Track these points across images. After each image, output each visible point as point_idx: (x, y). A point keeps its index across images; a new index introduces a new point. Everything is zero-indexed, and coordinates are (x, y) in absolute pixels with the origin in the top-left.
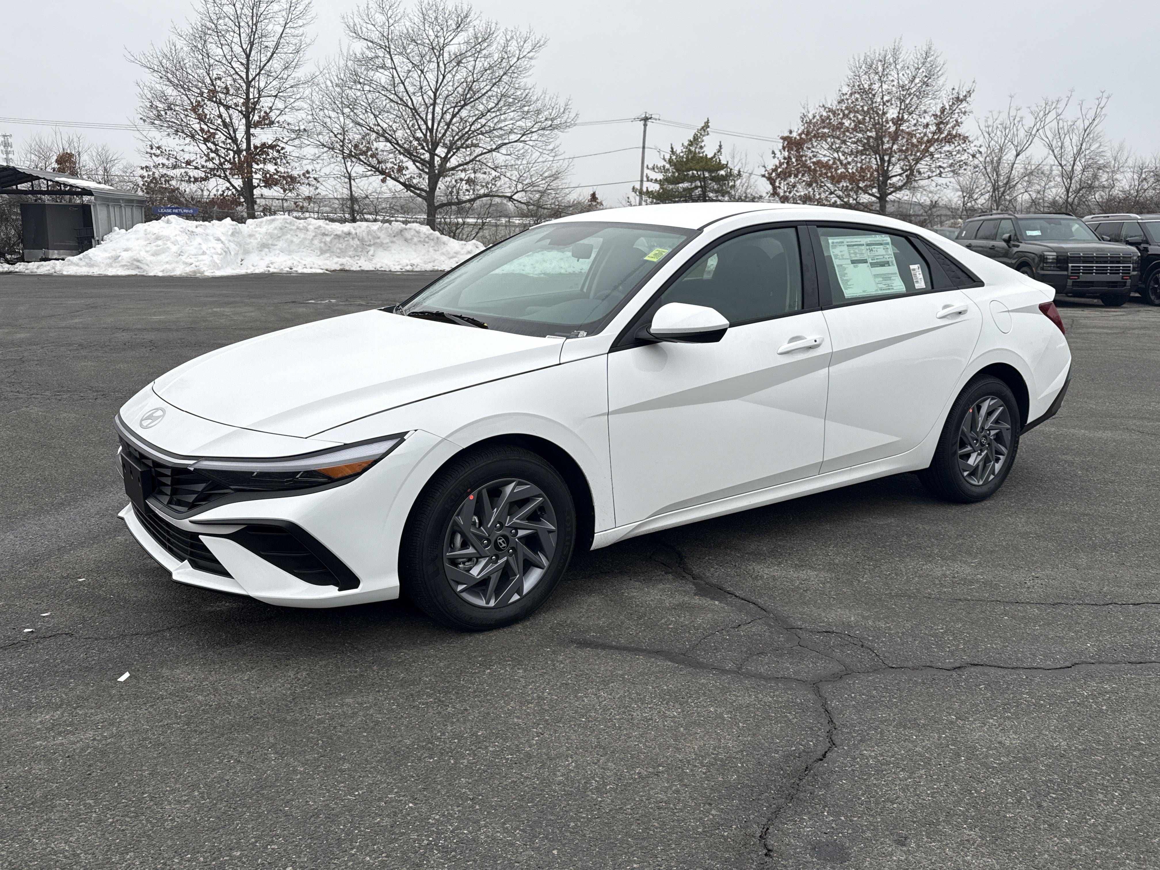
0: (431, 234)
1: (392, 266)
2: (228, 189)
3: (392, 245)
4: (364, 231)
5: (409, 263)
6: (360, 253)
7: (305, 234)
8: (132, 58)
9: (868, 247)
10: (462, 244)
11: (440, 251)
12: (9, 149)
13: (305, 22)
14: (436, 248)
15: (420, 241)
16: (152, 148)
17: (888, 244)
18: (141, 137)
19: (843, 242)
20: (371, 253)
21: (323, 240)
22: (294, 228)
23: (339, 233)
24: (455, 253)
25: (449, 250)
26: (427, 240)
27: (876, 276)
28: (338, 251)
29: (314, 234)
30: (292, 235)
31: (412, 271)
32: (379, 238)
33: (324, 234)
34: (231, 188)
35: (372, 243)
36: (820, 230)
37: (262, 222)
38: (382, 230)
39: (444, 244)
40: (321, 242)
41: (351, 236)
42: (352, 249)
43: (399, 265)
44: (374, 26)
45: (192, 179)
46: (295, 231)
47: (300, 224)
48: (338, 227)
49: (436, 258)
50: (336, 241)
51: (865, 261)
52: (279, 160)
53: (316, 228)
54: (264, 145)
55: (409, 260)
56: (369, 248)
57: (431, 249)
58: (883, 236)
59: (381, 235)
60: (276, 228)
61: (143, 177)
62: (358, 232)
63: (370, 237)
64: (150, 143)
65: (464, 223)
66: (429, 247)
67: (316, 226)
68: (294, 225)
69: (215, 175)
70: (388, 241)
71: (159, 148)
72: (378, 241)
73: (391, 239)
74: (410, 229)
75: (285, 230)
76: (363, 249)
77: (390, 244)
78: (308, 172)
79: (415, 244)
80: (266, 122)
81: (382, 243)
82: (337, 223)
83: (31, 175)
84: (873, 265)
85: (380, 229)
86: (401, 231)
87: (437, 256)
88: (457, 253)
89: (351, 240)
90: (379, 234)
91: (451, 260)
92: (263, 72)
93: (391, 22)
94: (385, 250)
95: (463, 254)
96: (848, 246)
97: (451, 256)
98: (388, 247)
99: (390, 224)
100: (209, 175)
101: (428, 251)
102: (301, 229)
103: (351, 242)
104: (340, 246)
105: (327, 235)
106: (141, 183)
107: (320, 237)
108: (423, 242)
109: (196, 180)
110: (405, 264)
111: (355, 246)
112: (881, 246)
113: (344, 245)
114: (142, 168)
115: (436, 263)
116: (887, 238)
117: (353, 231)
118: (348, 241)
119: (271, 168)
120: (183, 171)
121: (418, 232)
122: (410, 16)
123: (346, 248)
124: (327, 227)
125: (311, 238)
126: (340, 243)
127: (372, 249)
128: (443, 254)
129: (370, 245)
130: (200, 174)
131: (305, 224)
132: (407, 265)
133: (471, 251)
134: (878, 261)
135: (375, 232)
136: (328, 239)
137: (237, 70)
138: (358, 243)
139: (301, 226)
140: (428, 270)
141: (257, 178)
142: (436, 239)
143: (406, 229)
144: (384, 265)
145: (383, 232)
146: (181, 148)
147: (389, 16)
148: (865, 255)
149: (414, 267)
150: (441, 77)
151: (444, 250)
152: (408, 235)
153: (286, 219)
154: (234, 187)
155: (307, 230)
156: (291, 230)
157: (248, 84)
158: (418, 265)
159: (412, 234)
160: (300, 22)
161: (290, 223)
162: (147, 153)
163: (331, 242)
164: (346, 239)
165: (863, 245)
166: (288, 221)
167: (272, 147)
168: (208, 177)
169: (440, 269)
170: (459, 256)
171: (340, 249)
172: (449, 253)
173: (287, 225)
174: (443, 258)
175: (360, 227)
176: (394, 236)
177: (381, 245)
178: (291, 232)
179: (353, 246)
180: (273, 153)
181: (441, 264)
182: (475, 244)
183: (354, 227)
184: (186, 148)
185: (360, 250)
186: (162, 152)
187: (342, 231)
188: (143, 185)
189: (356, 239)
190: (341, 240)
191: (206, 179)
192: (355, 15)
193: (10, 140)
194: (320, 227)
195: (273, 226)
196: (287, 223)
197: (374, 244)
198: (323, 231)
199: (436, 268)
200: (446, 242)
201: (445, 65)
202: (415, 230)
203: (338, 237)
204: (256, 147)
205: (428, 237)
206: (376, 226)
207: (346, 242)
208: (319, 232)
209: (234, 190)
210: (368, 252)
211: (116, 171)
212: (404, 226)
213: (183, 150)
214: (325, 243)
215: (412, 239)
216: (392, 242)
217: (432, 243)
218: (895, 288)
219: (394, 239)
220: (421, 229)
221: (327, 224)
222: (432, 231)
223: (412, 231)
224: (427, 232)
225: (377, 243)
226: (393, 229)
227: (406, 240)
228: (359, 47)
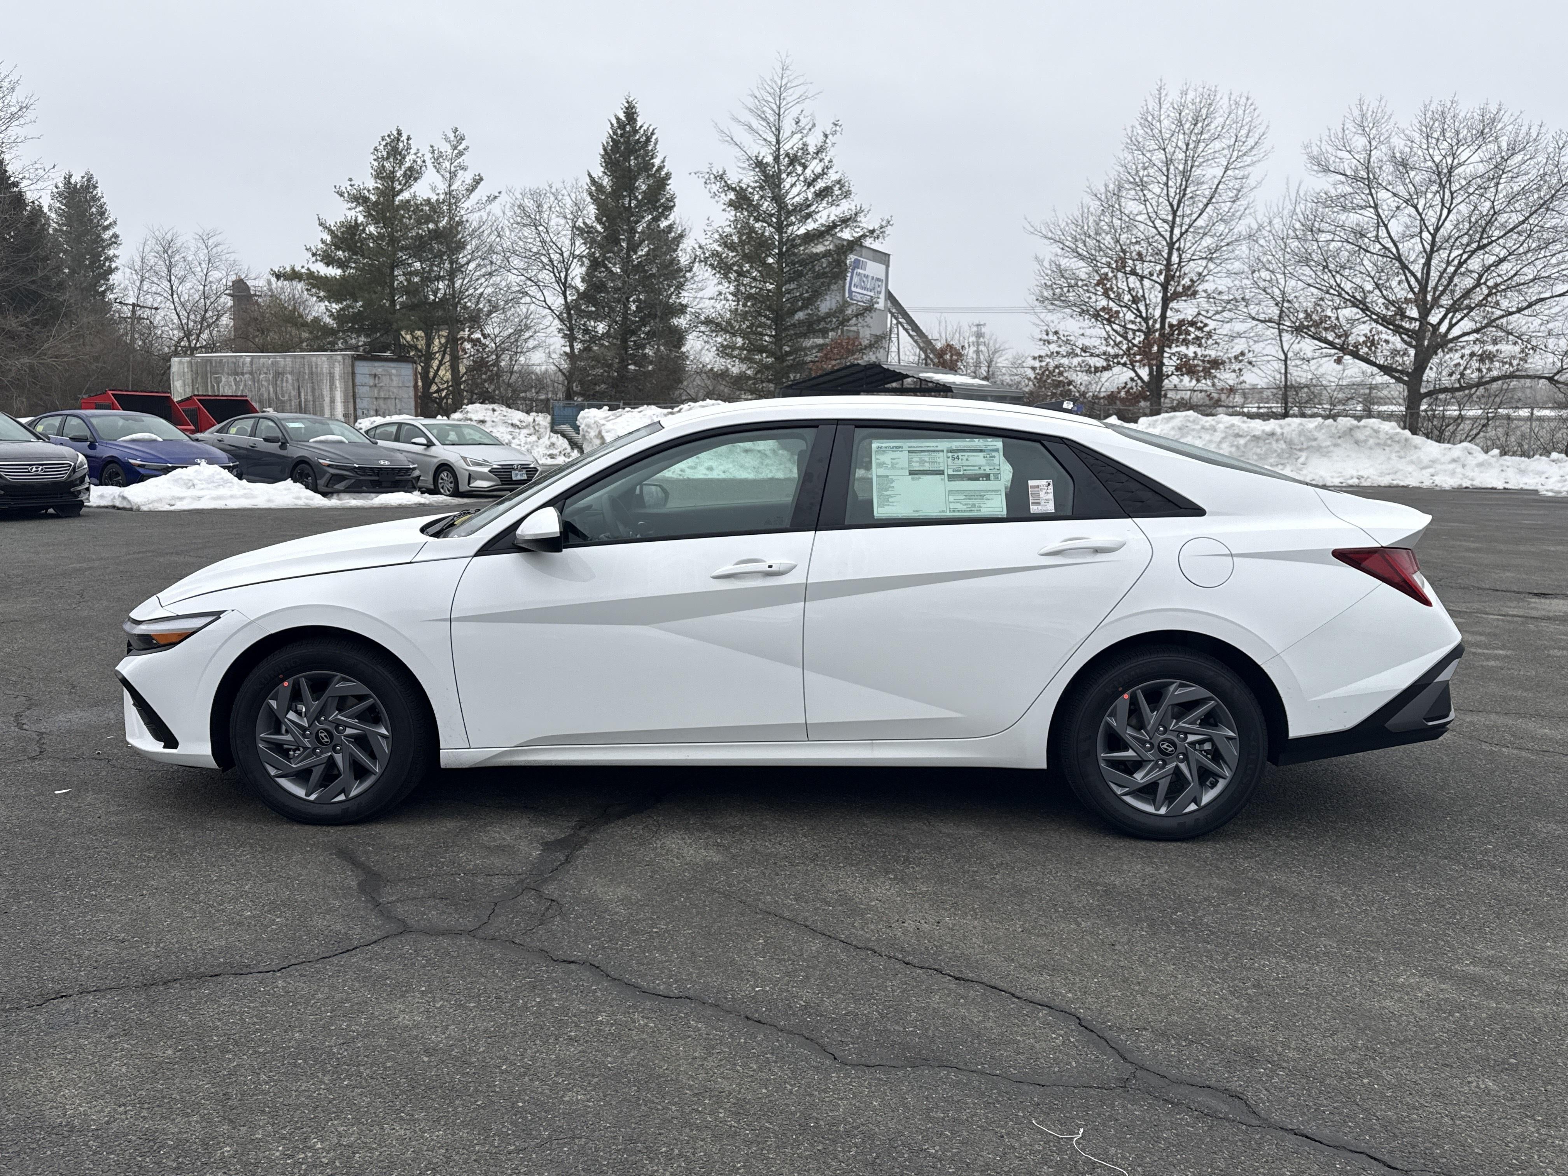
0: (1397, 434)
1: (1329, 478)
2: (1132, 379)
3: (1336, 449)
4: (1294, 430)
5: (1355, 474)
6: (1286, 461)
7: (1212, 435)
8: (1032, 230)
9: (950, 455)
10: (1445, 449)
11: (1408, 459)
12: (982, 339)
13: (1255, 159)
14: (1402, 454)
15: (1378, 444)
16: (1047, 334)
17: (997, 450)
18: (1038, 322)
19: (901, 447)
20: (1302, 460)
21: (1236, 443)
22: (1198, 427)
23: (1257, 433)
24: (1431, 461)
25: (1422, 457)
26: (1389, 442)
27: (951, 492)
28: (1255, 457)
29: (1223, 435)
30: (1194, 437)
31: (1358, 486)
32: (1315, 440)
33: (1238, 435)
34: (1136, 378)
35: (1305, 446)
36: (860, 432)
37: (1156, 421)
38: (1322, 429)
39: (1416, 447)
40: (1232, 446)
41: (1275, 438)
42: (1275, 455)
43: (1339, 477)
44: (1350, 152)
45: (1093, 369)
46: (1199, 431)
47: (1207, 422)
48: (1258, 426)
49: (1401, 468)
50: (1253, 444)
51: (941, 473)
52: (1203, 341)
53: (1227, 428)
54: (1181, 323)
55: (1358, 471)
56: (1299, 453)
57: (1393, 456)
58: (989, 440)
59: (1319, 435)
60: (1173, 428)
61: (1034, 369)
62: (1285, 431)
63: (1302, 439)
64: (1045, 328)
65: (1461, 418)
66: (1391, 452)
67: (1227, 425)
68: (1198, 424)
69: (1119, 363)
70: (1329, 443)
71: (1056, 333)
72: (1314, 443)
73: (1334, 441)
74: (1365, 427)
75: (1185, 431)
76: (1291, 455)
77: (1332, 448)
78: (1242, 354)
79: (1371, 448)
80: (1190, 292)
81: (1321, 447)
82: (1258, 421)
83: (900, 373)
84: (951, 478)
85: (1319, 427)
86: (1351, 430)
87: (1401, 465)
88: (1434, 461)
89: (1274, 442)
90: (1316, 434)
91: (1424, 472)
92: (1191, 230)
93: (1374, 143)
94: (1324, 456)
95: (1442, 464)
96: (909, 452)
97: (1423, 465)
98: (1329, 452)
99: (1335, 421)
100: (1111, 363)
101: (1389, 458)
102: (1207, 429)
103: (1275, 445)
104: (1259, 450)
105: (1241, 436)
106: (1032, 376)
107: (1232, 438)
108: (1382, 445)
109: (1097, 370)
110: (1348, 477)
111: (1279, 451)
112: (981, 454)
113: (1264, 449)
114: (1034, 358)
115: (1399, 475)
116: (998, 444)
117: (1279, 431)
118: (1269, 443)
119: (1191, 351)
120: (1080, 359)
121: (1377, 431)
122: (1407, 132)
123: (1266, 454)
124: (1244, 426)
125: (1218, 439)
126: (1258, 447)
127: (1304, 455)
128: (1412, 462)
129: (1301, 450)
130: (1100, 362)
131: (1214, 423)
132: (1352, 478)
133: (1459, 458)
134: (967, 472)
135: (1310, 432)
136: (1242, 441)
137: (1160, 229)
138: (1284, 446)
139: (1207, 425)
140: (1382, 484)
141: (1170, 364)
142: (1403, 441)
143: (1358, 427)
144: (1317, 478)
145: (1323, 431)
146: (1081, 332)
147: (1371, 136)
148: (942, 465)
149: (1362, 480)
150: (1445, 211)
151: (1414, 457)
152: (1360, 435)
153: (1189, 416)
154: (1140, 378)
155: (1215, 430)
156: (1194, 430)
157: (1171, 245)
158: (1368, 478)
159: (1367, 433)
160: (1248, 160)
161: (1194, 421)
162: (1041, 340)
163: (1246, 445)
164: (1267, 441)
165: (942, 451)
166: (1191, 419)
167: (1192, 324)
168: (1109, 365)
169: (1402, 484)
170: (1436, 466)
171: (1257, 455)
172: (1420, 461)
173: (1189, 424)
174: (1410, 468)
175: (1289, 425)
176: (1340, 437)
177: (1319, 449)
178: (1194, 433)
179: (1276, 451)
180: (1194, 333)
181: (1406, 477)
182: (1466, 448)
183: (1280, 426)
184: (1088, 332)
185: (1286, 455)
186: (1059, 338)
187: (1263, 431)
188: (1035, 378)
189: (1282, 442)
190: (1261, 443)
191: (1107, 368)
192: (1324, 142)
193: (983, 330)
194: (1233, 425)
195: (1170, 425)
196: (1189, 421)
197: (1308, 448)
198: (1236, 431)
199: (1395, 483)
200: (1420, 446)
201: (1452, 194)
202: (1372, 428)
203: (1256, 438)
204: (1171, 326)
205: (1391, 438)
206: (1311, 424)
207: (1267, 446)
208: (1231, 432)
209: (1139, 381)
210: (1297, 459)
211: (1002, 362)
212: (1355, 422)
213: (1083, 335)
214: (1238, 447)
215: (1366, 441)
216: (1336, 445)
217: (1397, 447)
218: (982, 510)
219: (1339, 441)
220: (1382, 426)
221: (1244, 422)
222: (1399, 430)
223: (1368, 429)
224: (1391, 431)
225: (1312, 446)
226: (1339, 426)
227: (1357, 442)
228: (1327, 184)
